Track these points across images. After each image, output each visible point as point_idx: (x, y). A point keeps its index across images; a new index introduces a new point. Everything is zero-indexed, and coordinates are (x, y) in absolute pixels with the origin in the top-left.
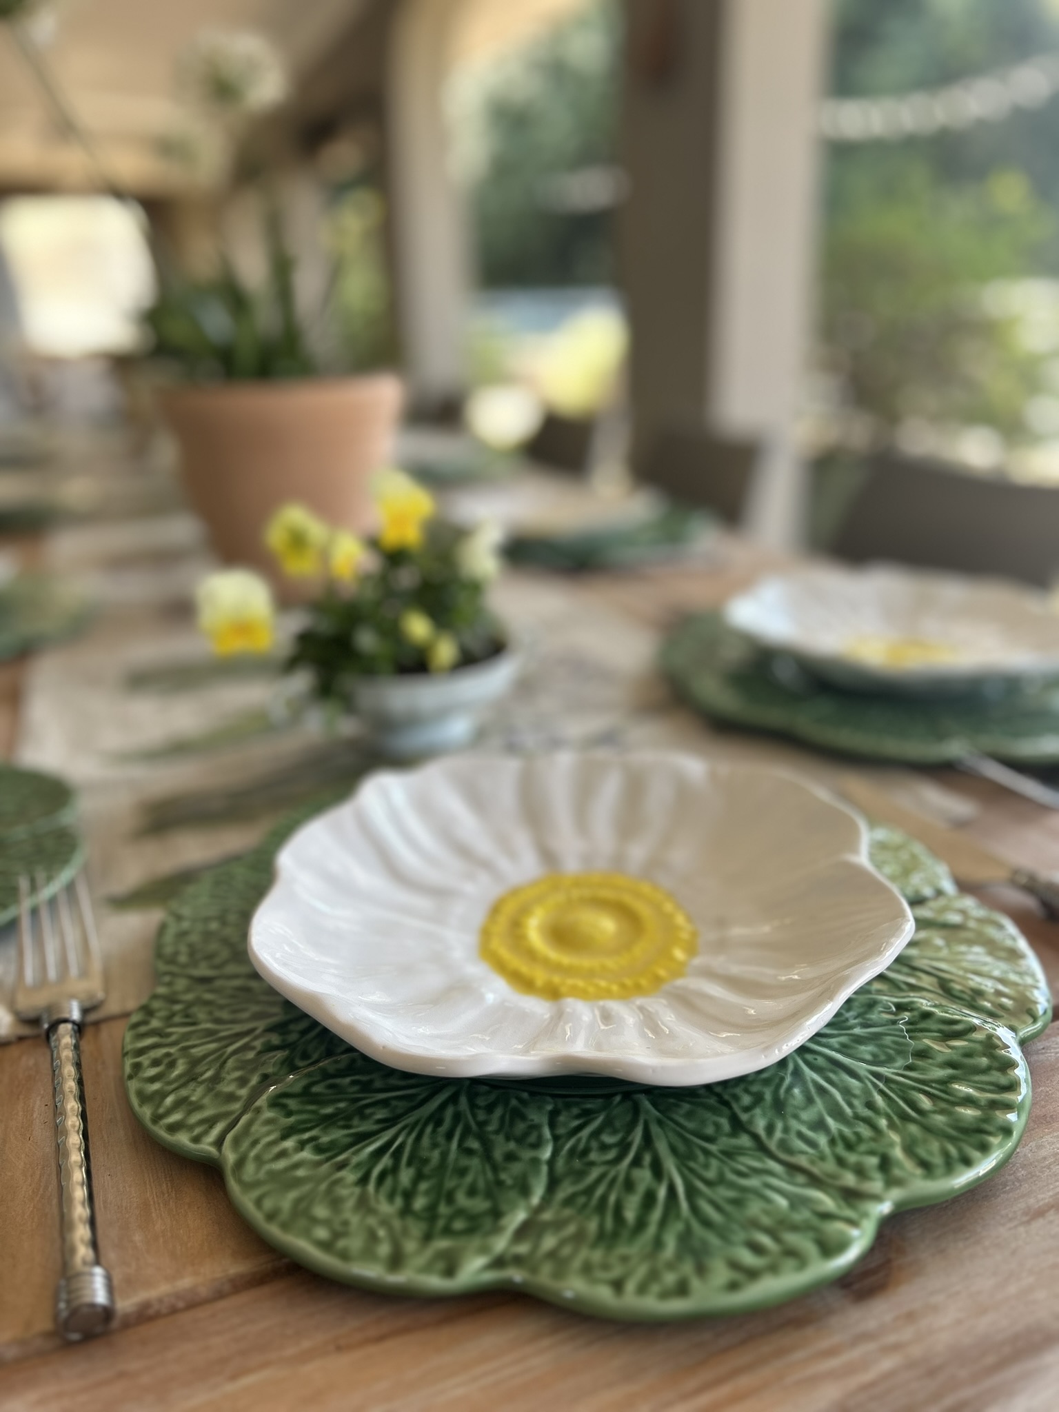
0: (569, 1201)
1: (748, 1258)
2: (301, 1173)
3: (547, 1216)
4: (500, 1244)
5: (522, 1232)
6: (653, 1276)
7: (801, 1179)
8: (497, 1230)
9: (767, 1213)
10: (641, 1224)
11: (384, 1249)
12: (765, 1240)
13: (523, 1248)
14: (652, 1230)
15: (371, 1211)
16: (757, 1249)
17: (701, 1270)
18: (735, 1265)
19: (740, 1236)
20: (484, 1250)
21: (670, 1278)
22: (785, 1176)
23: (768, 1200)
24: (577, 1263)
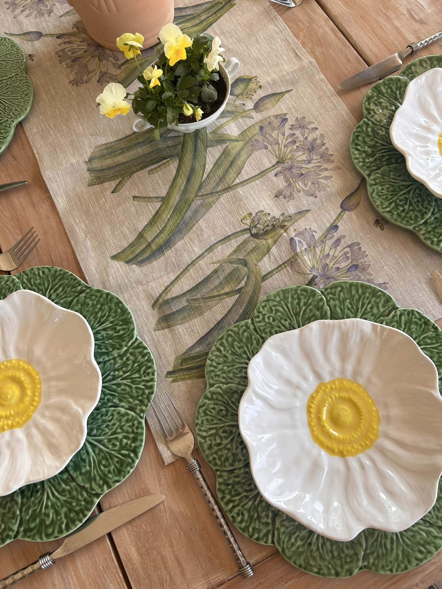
0: (372, 545)
1: (420, 556)
2: (301, 550)
3: (368, 551)
4: (360, 564)
5: (364, 559)
6: (399, 566)
7: (428, 524)
8: (358, 560)
9: (421, 539)
10: (392, 549)
11: (333, 572)
12: (422, 549)
13: (366, 563)
14: (395, 551)
15: (324, 560)
16: (421, 552)
17: (409, 562)
18: (417, 559)
19: (416, 549)
20: (357, 567)
21: (403, 566)
22: (423, 524)
23: (421, 535)
24: (380, 566)
